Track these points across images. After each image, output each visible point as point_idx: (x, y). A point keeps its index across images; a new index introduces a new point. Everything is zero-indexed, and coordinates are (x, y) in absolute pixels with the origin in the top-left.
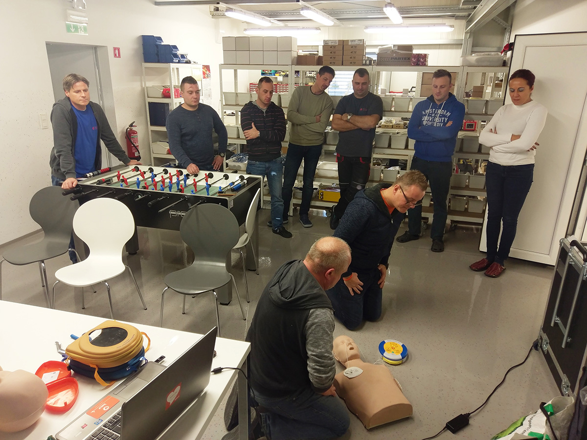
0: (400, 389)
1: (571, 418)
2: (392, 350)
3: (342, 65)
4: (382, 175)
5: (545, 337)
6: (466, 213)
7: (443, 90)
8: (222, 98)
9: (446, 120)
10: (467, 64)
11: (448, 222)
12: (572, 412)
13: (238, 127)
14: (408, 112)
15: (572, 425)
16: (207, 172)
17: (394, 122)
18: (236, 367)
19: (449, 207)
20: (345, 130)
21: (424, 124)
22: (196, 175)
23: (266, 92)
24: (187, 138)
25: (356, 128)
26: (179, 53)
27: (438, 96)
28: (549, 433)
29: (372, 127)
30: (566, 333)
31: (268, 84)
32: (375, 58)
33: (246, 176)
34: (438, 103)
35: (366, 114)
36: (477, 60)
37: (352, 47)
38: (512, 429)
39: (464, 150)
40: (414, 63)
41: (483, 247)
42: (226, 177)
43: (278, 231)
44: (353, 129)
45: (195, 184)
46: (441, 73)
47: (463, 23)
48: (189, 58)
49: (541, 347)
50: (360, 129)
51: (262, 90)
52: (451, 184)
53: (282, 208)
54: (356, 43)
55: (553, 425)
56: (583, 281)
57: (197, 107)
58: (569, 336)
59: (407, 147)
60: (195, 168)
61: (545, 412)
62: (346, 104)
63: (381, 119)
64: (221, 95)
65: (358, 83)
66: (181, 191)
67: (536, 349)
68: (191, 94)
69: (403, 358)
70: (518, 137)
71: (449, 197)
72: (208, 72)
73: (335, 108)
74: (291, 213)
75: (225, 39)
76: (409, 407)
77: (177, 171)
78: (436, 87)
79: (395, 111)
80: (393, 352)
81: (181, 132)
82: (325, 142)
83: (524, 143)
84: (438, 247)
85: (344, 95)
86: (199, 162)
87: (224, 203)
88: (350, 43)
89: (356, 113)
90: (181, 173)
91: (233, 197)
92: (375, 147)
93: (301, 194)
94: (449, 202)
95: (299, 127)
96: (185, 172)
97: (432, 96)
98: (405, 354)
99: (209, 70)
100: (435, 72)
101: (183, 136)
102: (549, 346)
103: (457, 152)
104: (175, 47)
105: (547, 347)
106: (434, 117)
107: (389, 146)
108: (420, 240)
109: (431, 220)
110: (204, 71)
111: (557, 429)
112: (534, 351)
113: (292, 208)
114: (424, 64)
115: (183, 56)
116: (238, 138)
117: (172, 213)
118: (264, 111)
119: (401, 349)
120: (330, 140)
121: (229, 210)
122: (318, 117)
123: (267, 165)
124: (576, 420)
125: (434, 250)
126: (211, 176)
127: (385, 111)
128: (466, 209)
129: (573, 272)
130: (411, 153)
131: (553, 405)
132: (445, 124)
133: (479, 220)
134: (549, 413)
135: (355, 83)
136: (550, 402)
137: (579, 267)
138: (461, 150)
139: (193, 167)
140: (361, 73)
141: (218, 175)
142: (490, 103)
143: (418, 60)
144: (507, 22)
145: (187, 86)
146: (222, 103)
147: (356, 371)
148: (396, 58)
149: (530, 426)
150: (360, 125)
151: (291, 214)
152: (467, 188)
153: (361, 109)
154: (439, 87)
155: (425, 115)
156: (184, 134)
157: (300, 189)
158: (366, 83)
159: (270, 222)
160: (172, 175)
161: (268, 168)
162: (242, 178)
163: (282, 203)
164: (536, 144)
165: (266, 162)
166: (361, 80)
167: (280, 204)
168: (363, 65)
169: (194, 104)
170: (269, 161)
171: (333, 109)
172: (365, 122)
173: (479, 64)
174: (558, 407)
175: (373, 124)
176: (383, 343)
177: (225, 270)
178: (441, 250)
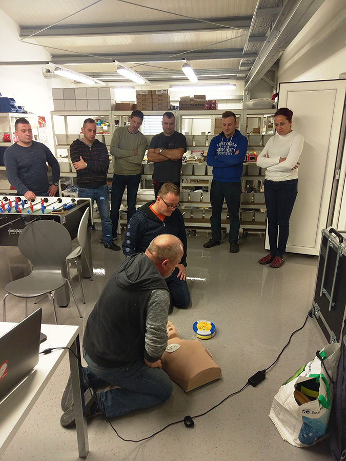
0: (211, 357)
1: (338, 359)
2: (204, 328)
3: (152, 110)
4: (189, 197)
5: (316, 306)
6: (253, 222)
7: (230, 127)
8: (54, 139)
9: (234, 150)
10: (247, 108)
11: (241, 230)
12: (339, 355)
13: (70, 163)
14: (205, 146)
15: (340, 365)
16: (43, 198)
17: (196, 158)
18: (65, 347)
19: (241, 219)
20: (158, 161)
21: (219, 154)
22: (33, 201)
23: (90, 130)
24: (23, 170)
25: (167, 159)
26: (16, 105)
27: (227, 132)
28: (324, 373)
29: (179, 158)
30: (331, 299)
31: (91, 124)
32: (177, 105)
33: (77, 199)
34: (228, 137)
35: (173, 148)
36: (253, 104)
37: (159, 96)
38: (297, 374)
39: (249, 174)
40: (207, 107)
41: (268, 247)
42: (60, 201)
43: (109, 246)
44: (164, 160)
45: (32, 207)
46: (228, 114)
47: (243, 83)
48: (26, 109)
49: (314, 314)
50: (170, 160)
51: (86, 129)
52: (242, 201)
53: (111, 227)
54: (162, 92)
55: (326, 366)
56: (340, 258)
57: (31, 144)
58: (333, 301)
59: (206, 174)
60: (32, 194)
61: (320, 357)
62: (158, 141)
63: (186, 152)
64: (54, 137)
65: (167, 123)
66: (18, 212)
67: (311, 317)
68: (24, 132)
69: (212, 333)
70: (285, 159)
71: (240, 211)
72: (43, 122)
73: (149, 145)
74: (119, 231)
75: (55, 91)
76: (218, 370)
77: (16, 198)
78: (225, 125)
79: (196, 146)
80: (204, 329)
81: (18, 165)
82: (143, 173)
83: (289, 163)
84: (235, 249)
85: (155, 134)
86: (35, 190)
87: (57, 219)
88: (157, 93)
89: (166, 147)
90: (20, 200)
91: (65, 215)
92: (183, 175)
93: (126, 216)
94: (241, 216)
95: (121, 160)
96: (23, 198)
97: (223, 132)
98: (213, 329)
99: (45, 121)
100: (224, 114)
101: (19, 168)
102: (320, 312)
103: (243, 176)
104: (12, 100)
105: (318, 314)
106: (226, 148)
107: (193, 174)
108: (221, 245)
109: (228, 230)
110: (40, 121)
111: (329, 369)
112: (309, 317)
113: (120, 227)
114: (215, 108)
115: (20, 107)
116: (71, 172)
117: (11, 231)
118: (90, 146)
119: (210, 327)
120: (146, 170)
121: (61, 224)
122: (136, 151)
123: (95, 191)
124: (342, 360)
125: (231, 251)
126: (46, 201)
127: (188, 146)
128: (254, 220)
129: (333, 252)
130: (210, 178)
131: (325, 352)
132: (234, 153)
133: (263, 227)
134: (323, 358)
135: (164, 123)
136: (323, 350)
137: (336, 248)
138: (247, 175)
139: (30, 194)
140: (169, 115)
141: (52, 199)
142: (265, 137)
143: (211, 106)
144: (273, 81)
145: (20, 125)
146: (55, 144)
147: (176, 346)
148: (193, 105)
149: (310, 370)
150: (170, 157)
151: (120, 233)
152: (253, 203)
153: (170, 144)
154: (227, 125)
155: (219, 147)
156: (21, 166)
157: (126, 212)
158: (172, 124)
159: (102, 240)
160: (11, 201)
161: (97, 194)
162: (73, 200)
163: (111, 222)
164: (297, 163)
165: (94, 188)
166: (168, 120)
167: (109, 224)
168: (169, 110)
169: (27, 141)
170: (97, 188)
171: (147, 146)
172: (173, 154)
173: (255, 107)
174: (329, 353)
175: (179, 155)
176: (197, 323)
177: (61, 276)
178: (237, 251)
